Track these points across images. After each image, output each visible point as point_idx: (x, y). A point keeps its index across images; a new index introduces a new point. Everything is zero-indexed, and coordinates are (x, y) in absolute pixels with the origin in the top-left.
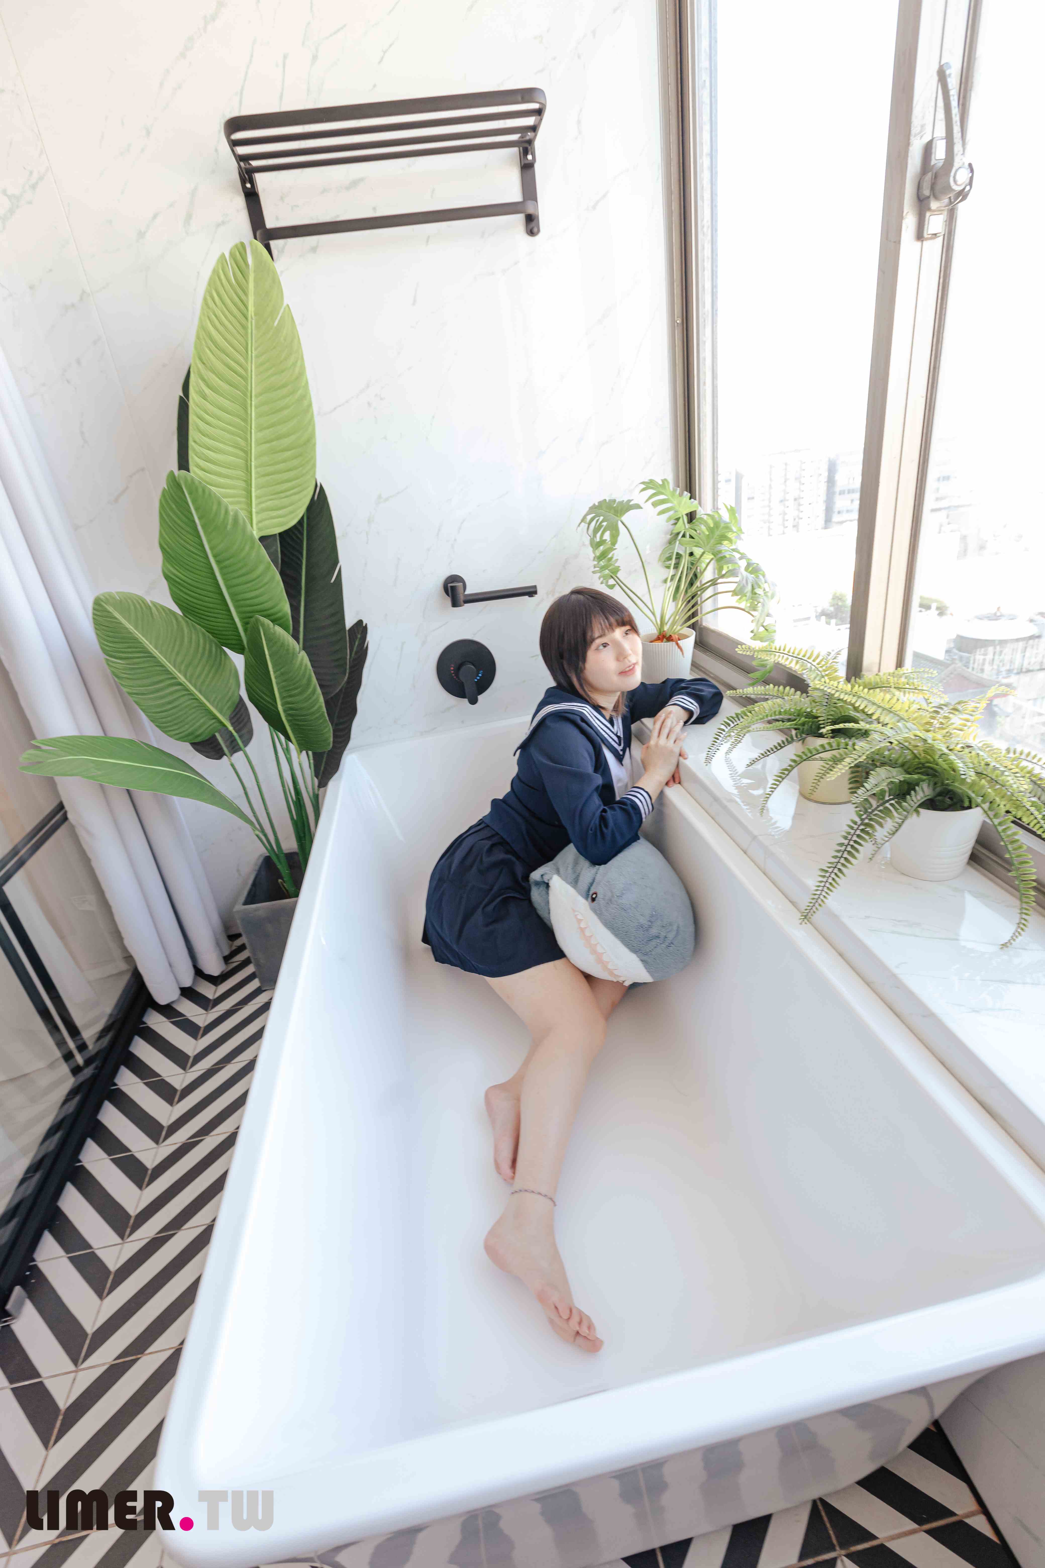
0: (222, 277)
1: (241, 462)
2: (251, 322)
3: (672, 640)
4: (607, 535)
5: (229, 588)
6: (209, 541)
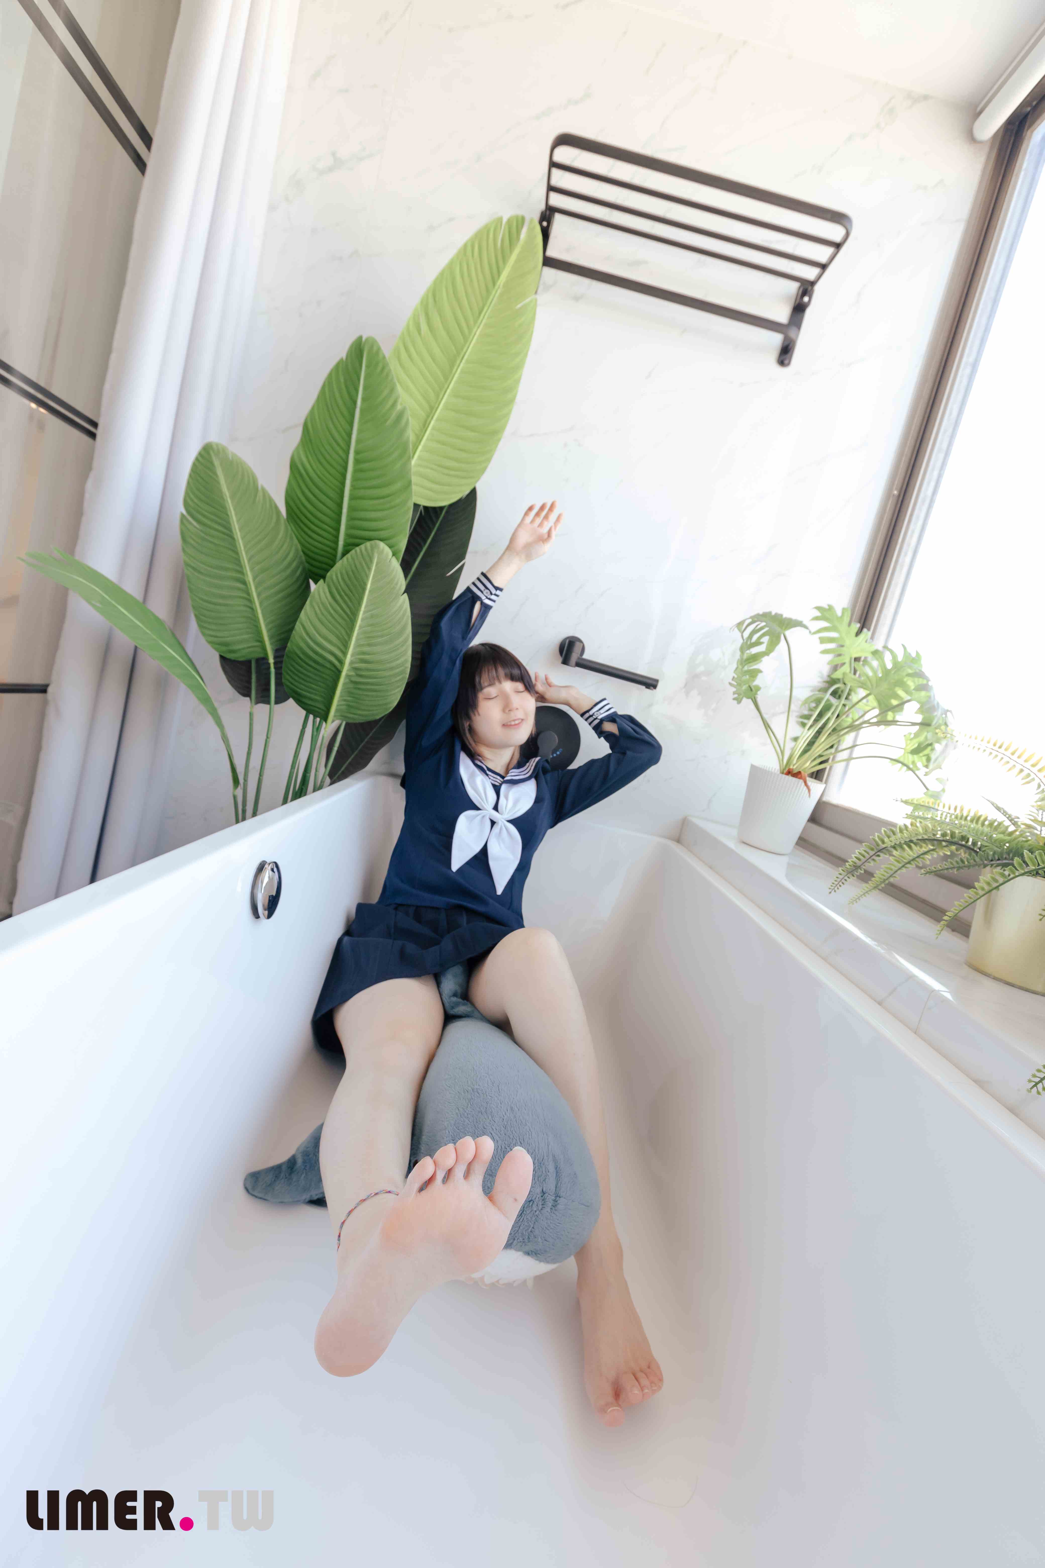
0: (491, 236)
1: (423, 414)
2: (497, 291)
3: (799, 776)
4: (766, 639)
5: (352, 498)
6: (360, 431)
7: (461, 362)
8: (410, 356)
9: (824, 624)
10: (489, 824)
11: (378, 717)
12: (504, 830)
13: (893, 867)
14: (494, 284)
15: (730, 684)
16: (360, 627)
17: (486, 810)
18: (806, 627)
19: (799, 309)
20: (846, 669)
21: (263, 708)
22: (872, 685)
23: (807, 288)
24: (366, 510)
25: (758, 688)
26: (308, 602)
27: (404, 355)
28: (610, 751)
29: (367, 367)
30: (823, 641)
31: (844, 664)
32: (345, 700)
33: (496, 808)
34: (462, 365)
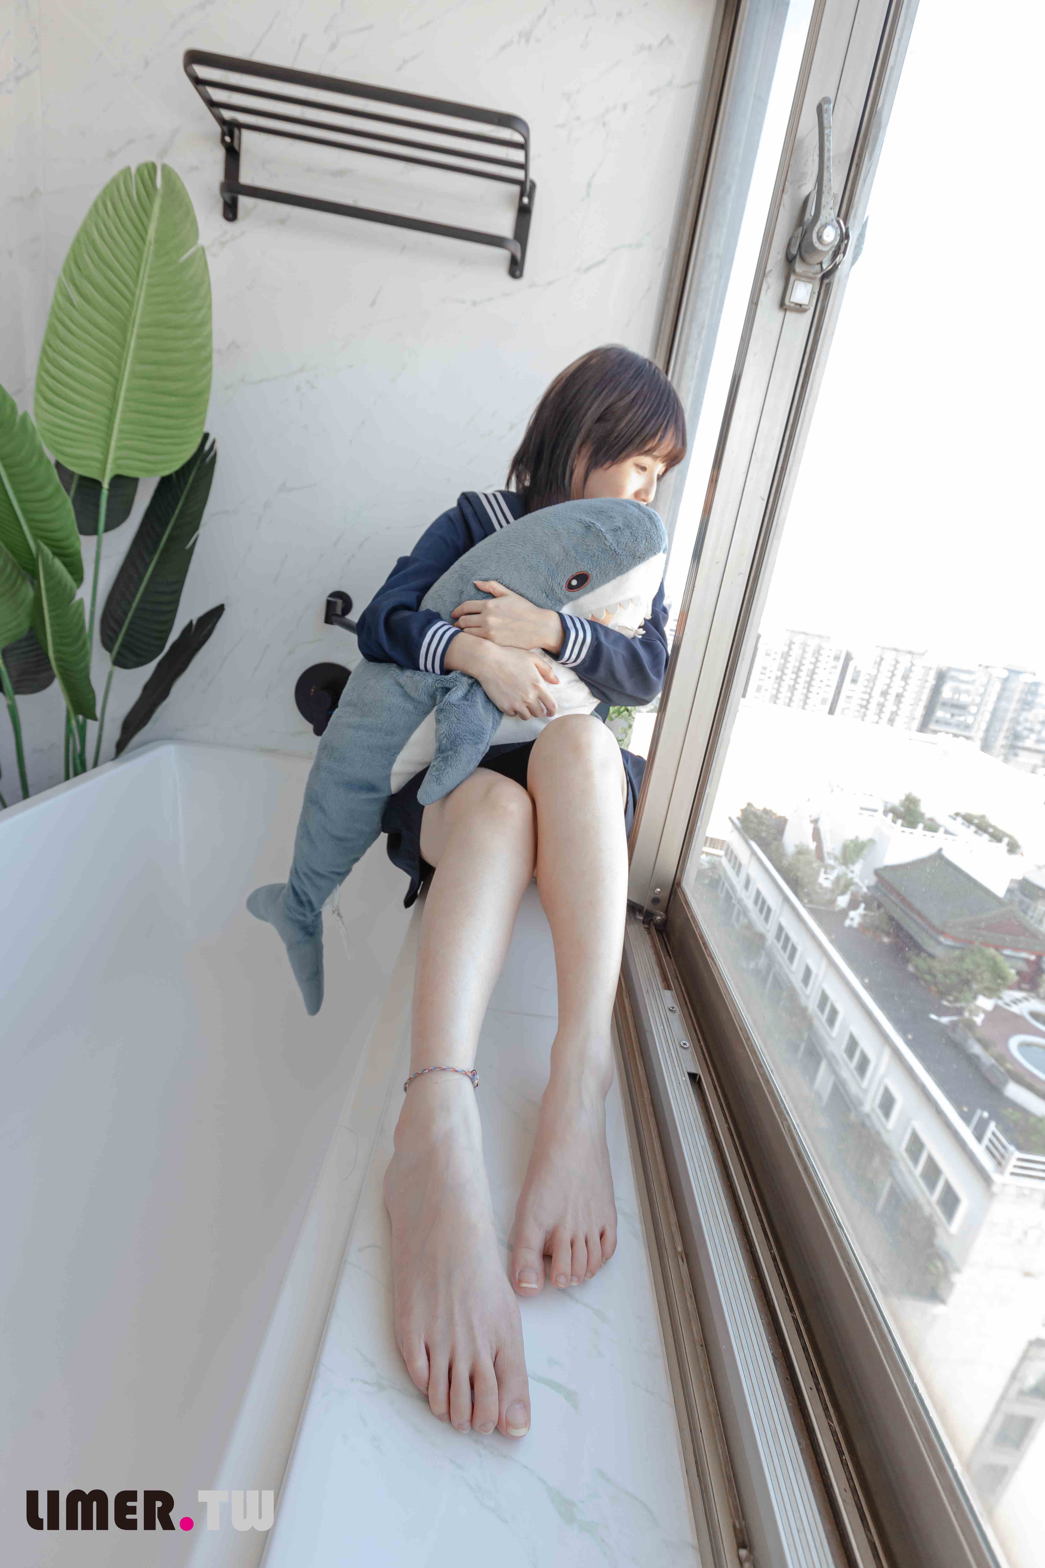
0: (123, 191)
1: (107, 387)
2: (149, 248)
14: (143, 239)
19: (524, 212)
24: (37, 512)
27: (62, 331)
34: (135, 331)
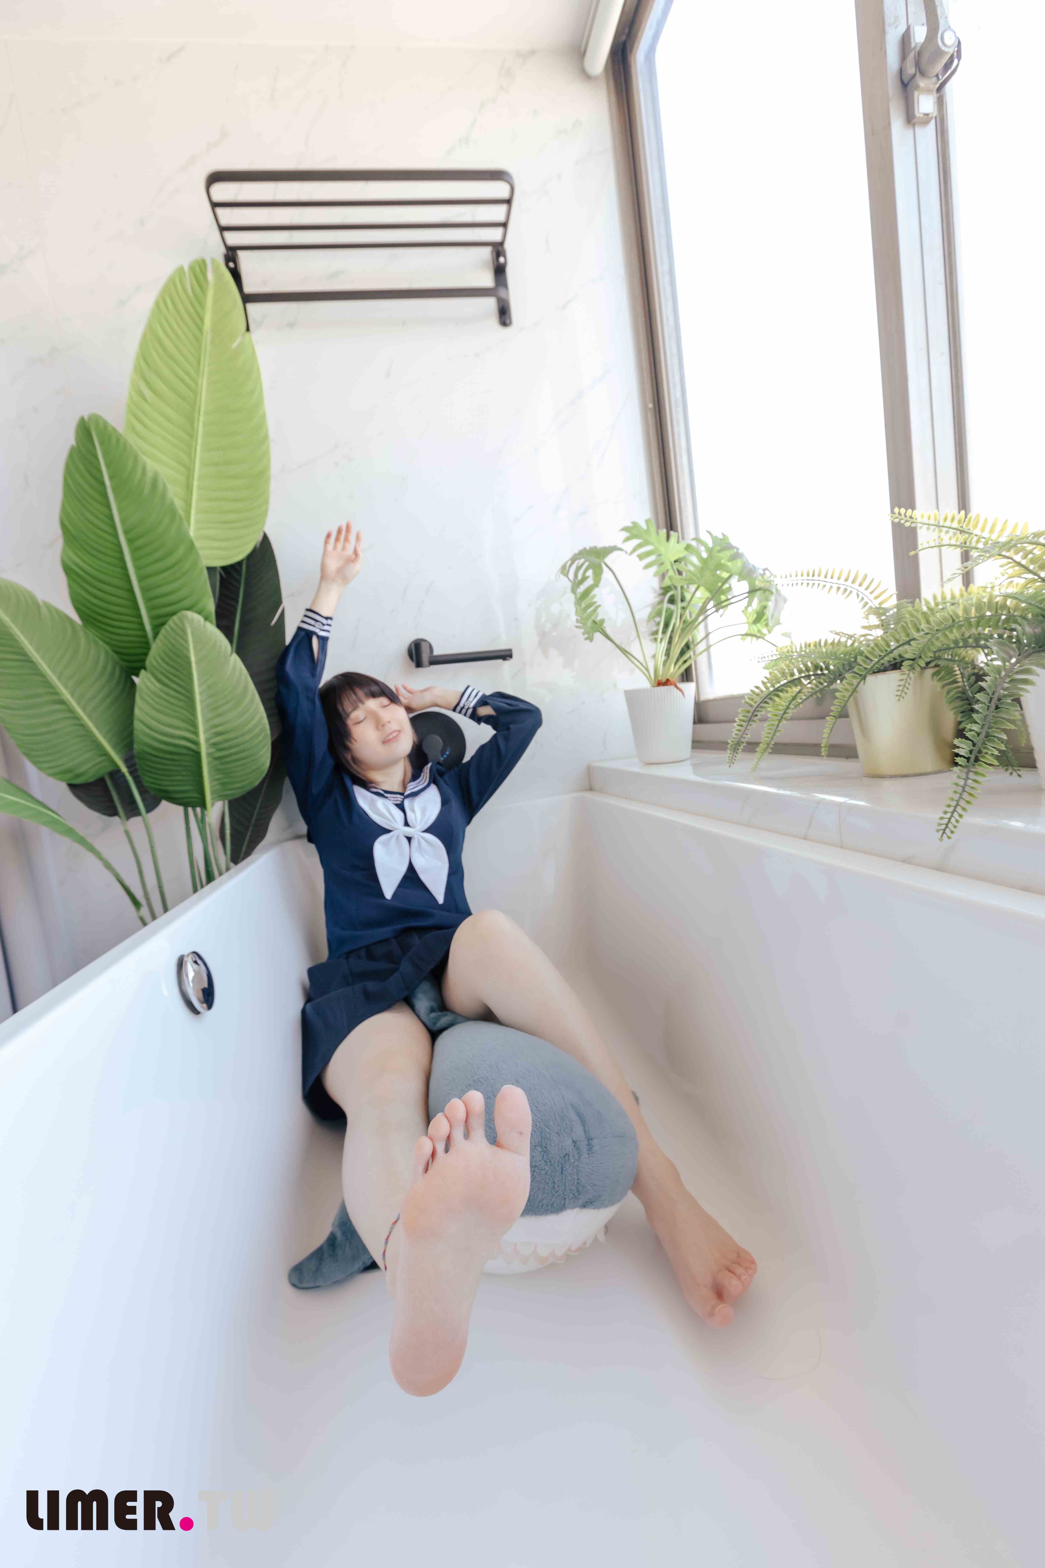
0: (179, 286)
2: (206, 337)
3: (669, 683)
4: (590, 573)
5: (141, 579)
6: (120, 511)
7: (199, 415)
8: (145, 426)
9: (635, 542)
10: (405, 841)
11: (257, 783)
12: (423, 841)
13: (774, 723)
14: (200, 330)
15: (577, 627)
16: (202, 702)
17: (398, 829)
18: (621, 549)
19: (500, 271)
20: (671, 573)
21: (135, 821)
22: (697, 578)
23: (498, 249)
24: (159, 586)
25: (603, 621)
26: (137, 698)
27: (138, 426)
28: (494, 732)
29: (101, 444)
30: (641, 557)
31: (667, 571)
32: (217, 780)
33: (406, 824)
34: (201, 419)
